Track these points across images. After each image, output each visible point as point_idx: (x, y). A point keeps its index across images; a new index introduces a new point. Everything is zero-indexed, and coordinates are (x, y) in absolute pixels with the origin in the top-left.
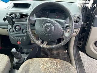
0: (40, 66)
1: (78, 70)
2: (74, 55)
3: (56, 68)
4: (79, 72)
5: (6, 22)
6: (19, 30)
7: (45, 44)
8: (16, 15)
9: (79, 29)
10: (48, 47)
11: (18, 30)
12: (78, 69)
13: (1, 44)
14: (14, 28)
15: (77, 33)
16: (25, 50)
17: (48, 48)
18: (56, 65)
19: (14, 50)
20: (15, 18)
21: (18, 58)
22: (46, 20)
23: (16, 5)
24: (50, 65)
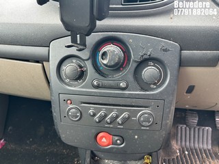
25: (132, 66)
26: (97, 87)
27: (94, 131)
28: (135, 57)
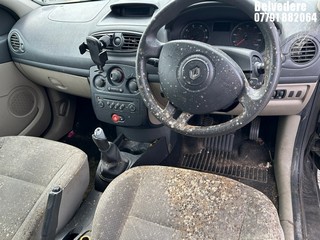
0: (165, 188)
1: (299, 230)
2: (292, 178)
3: (215, 201)
4: (300, 236)
5: (87, 55)
6: (119, 80)
7: (184, 121)
8: (113, 38)
9: (313, 85)
10: (192, 129)
11: (116, 81)
12: (299, 224)
13: (75, 123)
14: (104, 74)
15: (303, 99)
16: (133, 145)
17: (190, 133)
18: (218, 194)
19: (99, 133)
20: (111, 45)
21: (109, 161)
22: (191, 45)
23: (119, 11)
24: (198, 189)
25: (125, 81)
26: (110, 91)
27: (110, 113)
28: (127, 76)
